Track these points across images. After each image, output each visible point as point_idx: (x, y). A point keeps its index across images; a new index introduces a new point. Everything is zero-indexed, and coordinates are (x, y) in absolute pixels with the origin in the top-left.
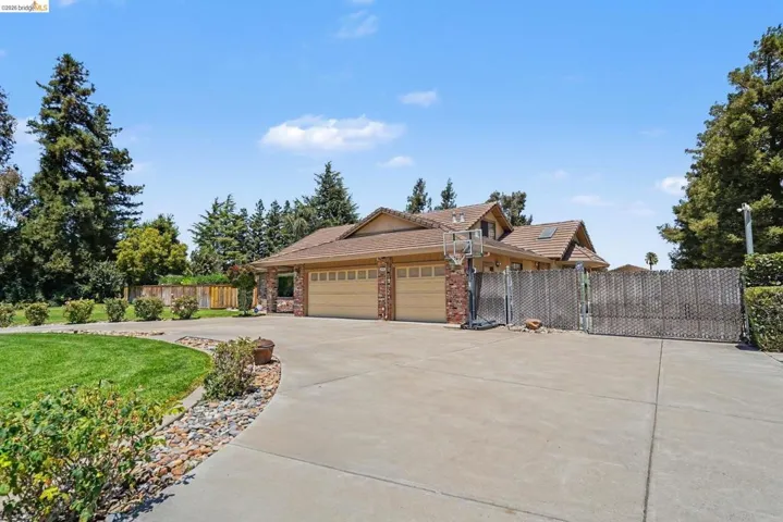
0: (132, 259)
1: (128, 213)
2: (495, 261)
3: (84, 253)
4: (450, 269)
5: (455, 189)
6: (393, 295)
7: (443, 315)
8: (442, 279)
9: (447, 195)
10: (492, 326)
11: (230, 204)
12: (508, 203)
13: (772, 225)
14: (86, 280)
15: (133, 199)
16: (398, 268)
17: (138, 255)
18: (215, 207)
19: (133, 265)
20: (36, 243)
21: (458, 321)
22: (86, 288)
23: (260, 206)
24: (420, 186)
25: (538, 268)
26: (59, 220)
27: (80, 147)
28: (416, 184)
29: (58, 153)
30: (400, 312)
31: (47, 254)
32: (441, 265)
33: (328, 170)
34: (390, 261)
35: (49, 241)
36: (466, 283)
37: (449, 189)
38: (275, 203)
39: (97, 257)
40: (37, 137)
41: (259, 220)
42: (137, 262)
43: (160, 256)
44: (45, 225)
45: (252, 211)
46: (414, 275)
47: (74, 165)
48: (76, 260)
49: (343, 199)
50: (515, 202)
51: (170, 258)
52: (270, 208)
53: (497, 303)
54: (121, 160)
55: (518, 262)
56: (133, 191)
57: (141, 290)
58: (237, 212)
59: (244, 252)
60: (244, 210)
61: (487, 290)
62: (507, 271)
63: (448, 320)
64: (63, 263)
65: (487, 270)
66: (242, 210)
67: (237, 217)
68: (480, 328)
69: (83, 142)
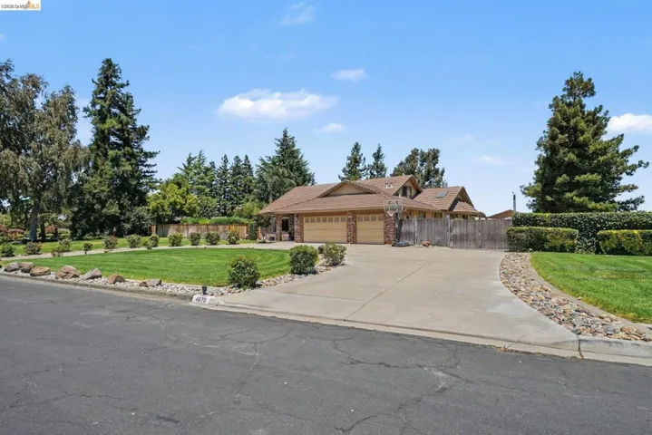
0: (163, 206)
1: (148, 172)
2: (410, 213)
3: (126, 202)
4: (386, 217)
5: (383, 151)
6: (355, 231)
7: (382, 240)
8: (382, 223)
9: (378, 156)
10: (407, 245)
11: (201, 158)
12: (425, 158)
13: (567, 191)
14: (127, 220)
15: (150, 161)
16: (358, 216)
17: (166, 203)
18: (190, 160)
19: (164, 210)
20: (95, 194)
21: (389, 243)
22: (127, 226)
23: (226, 160)
24: (357, 148)
25: (435, 216)
26: (110, 179)
27: (120, 126)
28: (353, 146)
29: (106, 131)
30: (359, 240)
31: (103, 204)
32: (381, 215)
33: (285, 135)
34: (354, 213)
35: (105, 193)
36: (394, 225)
37: (379, 151)
38: (237, 157)
39: (134, 205)
40: (90, 119)
41: (225, 171)
42: (166, 208)
43: (180, 203)
44: (100, 182)
45: (219, 164)
46: (367, 220)
47: (113, 139)
48: (121, 207)
49: (296, 157)
50: (430, 157)
51: (187, 205)
52: (233, 161)
53: (409, 234)
54: (142, 133)
55: (423, 214)
56: (151, 155)
57: (169, 227)
58: (207, 164)
59: (214, 197)
60: (212, 163)
61: (404, 228)
62: (415, 219)
63: (385, 243)
64: (113, 209)
65: (405, 218)
66: (211, 163)
67: (207, 169)
68: (401, 246)
69: (121, 122)
